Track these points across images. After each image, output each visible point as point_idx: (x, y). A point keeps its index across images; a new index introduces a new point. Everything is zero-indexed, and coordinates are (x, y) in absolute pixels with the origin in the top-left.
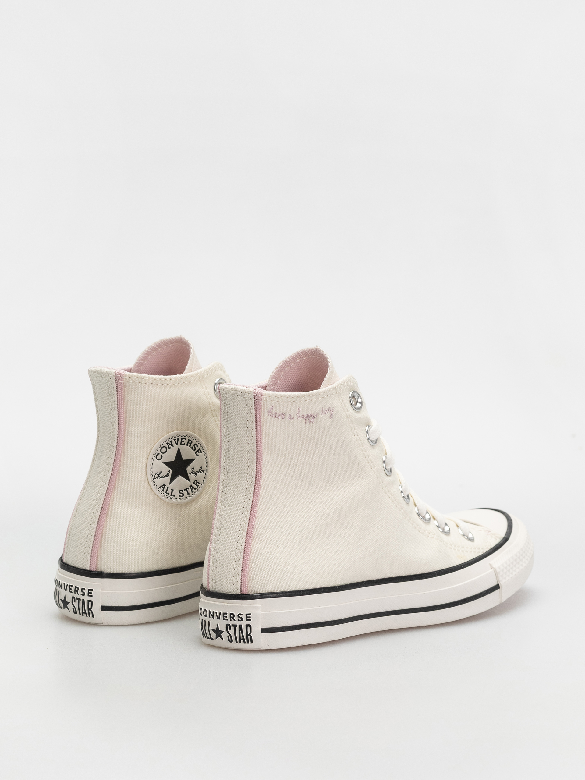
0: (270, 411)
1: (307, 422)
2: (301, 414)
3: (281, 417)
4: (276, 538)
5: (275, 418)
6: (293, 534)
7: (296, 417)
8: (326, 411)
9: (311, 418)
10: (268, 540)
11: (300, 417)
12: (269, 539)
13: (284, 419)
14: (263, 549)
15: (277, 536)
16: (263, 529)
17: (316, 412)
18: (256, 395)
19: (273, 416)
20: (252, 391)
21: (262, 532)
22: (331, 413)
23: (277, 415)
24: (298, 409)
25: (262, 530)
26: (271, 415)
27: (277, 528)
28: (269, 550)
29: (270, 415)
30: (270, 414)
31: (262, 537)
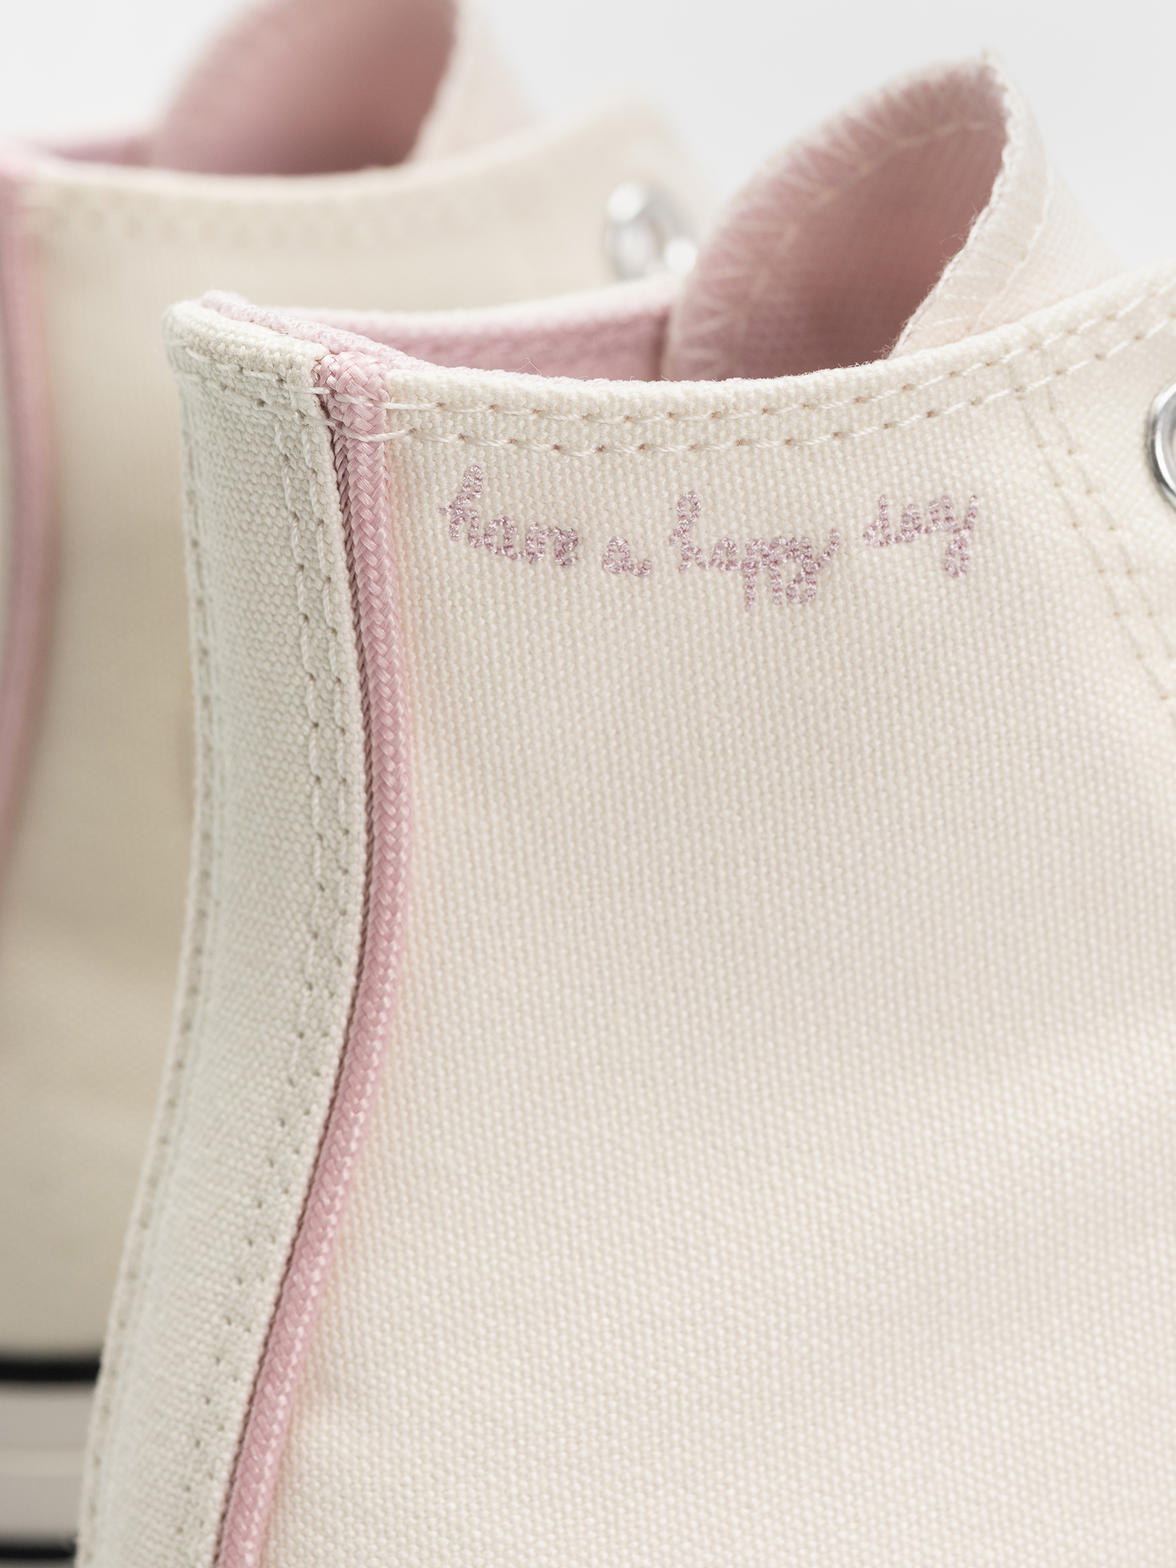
0: (458, 513)
1: (762, 592)
2: (705, 536)
3: (549, 556)
4: (477, 1392)
5: (508, 560)
6: (611, 1375)
7: (672, 555)
8: (912, 525)
9: (793, 566)
10: (414, 1405)
11: (705, 558)
12: (425, 1398)
13: (573, 570)
14: (366, 1465)
15: (486, 1382)
16: (387, 1326)
17: (831, 525)
18: (333, 393)
19: (489, 545)
20: (299, 359)
21: (380, 1348)
22: (952, 537)
23: (517, 539)
24: (676, 498)
25: (378, 1334)
26: (470, 537)
27: (491, 1323)
28: (408, 1479)
29: (463, 536)
30: (462, 527)
31: (374, 1382)
